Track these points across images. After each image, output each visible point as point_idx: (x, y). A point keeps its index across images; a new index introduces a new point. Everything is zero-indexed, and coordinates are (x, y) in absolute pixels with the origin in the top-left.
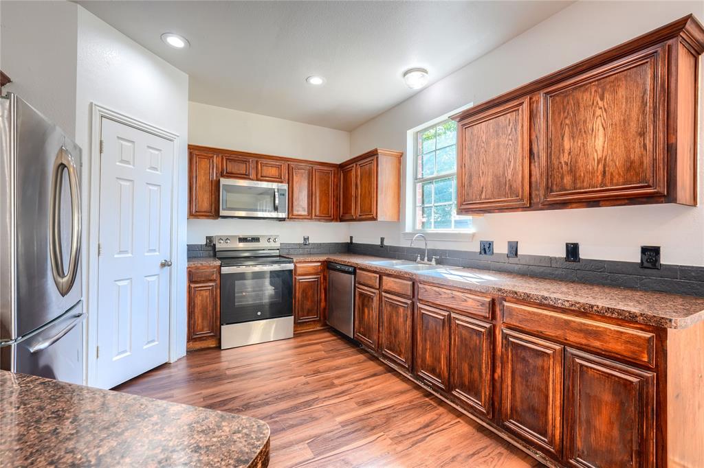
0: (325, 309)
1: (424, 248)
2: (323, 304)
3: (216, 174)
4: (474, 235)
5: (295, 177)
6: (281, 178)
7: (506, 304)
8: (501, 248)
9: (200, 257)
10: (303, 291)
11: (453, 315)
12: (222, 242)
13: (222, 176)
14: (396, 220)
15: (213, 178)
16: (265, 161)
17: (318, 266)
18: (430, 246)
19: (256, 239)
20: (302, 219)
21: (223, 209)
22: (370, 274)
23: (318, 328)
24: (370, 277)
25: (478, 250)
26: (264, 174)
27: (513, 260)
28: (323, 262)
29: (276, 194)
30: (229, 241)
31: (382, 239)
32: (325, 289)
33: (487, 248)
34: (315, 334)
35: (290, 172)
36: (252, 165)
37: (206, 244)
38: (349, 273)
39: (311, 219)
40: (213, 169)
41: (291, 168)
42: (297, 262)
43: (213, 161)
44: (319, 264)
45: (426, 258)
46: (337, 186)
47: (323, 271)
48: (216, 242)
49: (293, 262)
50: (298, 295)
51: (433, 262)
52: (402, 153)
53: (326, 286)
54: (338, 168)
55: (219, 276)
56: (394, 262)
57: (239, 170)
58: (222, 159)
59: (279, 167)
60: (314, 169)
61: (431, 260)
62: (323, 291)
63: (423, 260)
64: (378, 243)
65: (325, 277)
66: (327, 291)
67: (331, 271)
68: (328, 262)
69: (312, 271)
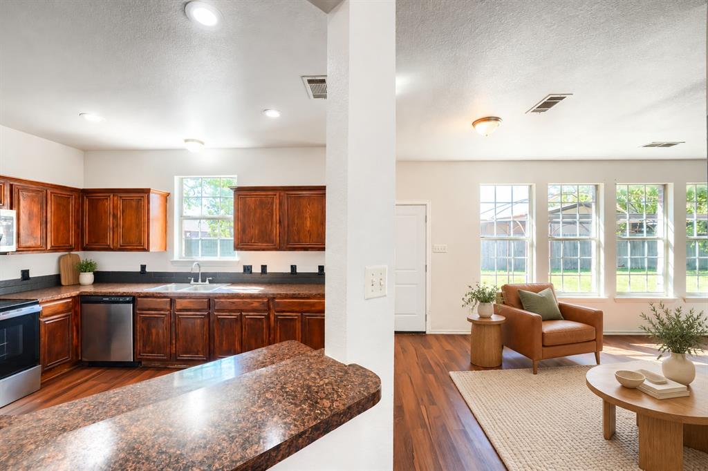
0: (77, 346)
1: (198, 271)
2: (75, 341)
4: (238, 262)
5: (22, 201)
6: (1, 203)
7: (276, 300)
8: (257, 269)
10: (49, 333)
11: (243, 313)
14: (164, 250)
17: (70, 302)
18: (203, 270)
22: (159, 300)
23: (66, 370)
24: (159, 303)
25: (242, 271)
27: (264, 275)
28: (74, 298)
31: (143, 267)
32: (77, 326)
33: (248, 269)
34: (63, 378)
35: (15, 196)
38: (128, 302)
39: (46, 250)
41: (15, 191)
42: (42, 303)
45: (200, 280)
46: (79, 212)
47: (74, 306)
49: (38, 303)
50: (44, 339)
51: (207, 282)
52: (169, 194)
53: (78, 322)
54: (79, 194)
56: (169, 286)
60: (49, 192)
61: (205, 281)
62: (75, 328)
63: (197, 281)
64: (139, 269)
65: (76, 313)
66: (79, 329)
67: (84, 305)
68: (81, 296)
69: (61, 309)
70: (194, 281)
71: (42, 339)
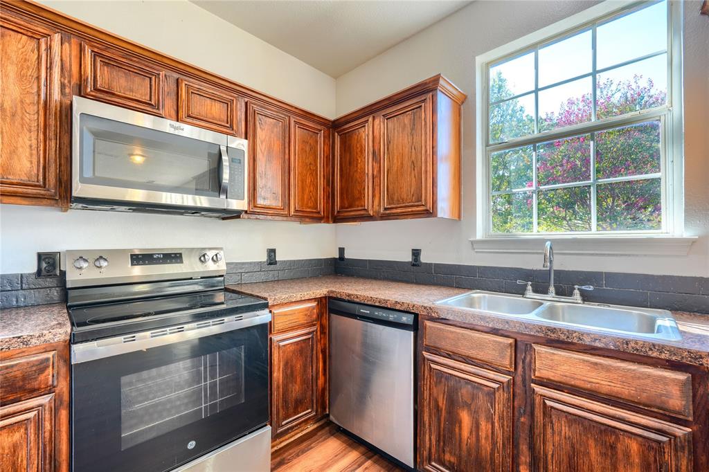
0: (324, 389)
2: (321, 381)
3: (63, 86)
5: (259, 130)
6: (231, 127)
9: (18, 307)
10: (286, 364)
12: (85, 265)
13: (81, 93)
14: (457, 218)
15: (49, 95)
16: (196, 84)
19: (173, 257)
20: (272, 215)
21: (83, 180)
22: (480, 336)
26: (194, 112)
28: (320, 300)
29: (225, 158)
30: (104, 264)
31: (416, 253)
32: (323, 352)
35: (250, 119)
36: (167, 86)
37: (39, 273)
39: (288, 216)
40: (50, 68)
41: (251, 112)
42: (273, 306)
43: (49, 48)
44: (314, 304)
46: (329, 160)
47: (320, 316)
48: (66, 265)
49: (265, 306)
50: (278, 375)
51: (579, 297)
52: (466, 98)
53: (325, 344)
54: (329, 128)
55: (64, 370)
57: (132, 91)
58: (81, 50)
59: (228, 104)
60: (292, 120)
61: (570, 294)
62: (321, 356)
63: (545, 292)
64: (408, 258)
65: (322, 327)
66: (327, 355)
67: (333, 316)
68: (330, 297)
69: (302, 320)
70: (535, 291)
71: (275, 375)
